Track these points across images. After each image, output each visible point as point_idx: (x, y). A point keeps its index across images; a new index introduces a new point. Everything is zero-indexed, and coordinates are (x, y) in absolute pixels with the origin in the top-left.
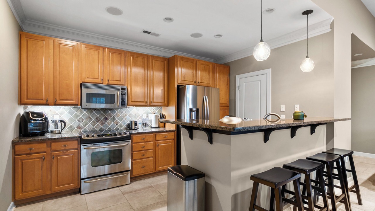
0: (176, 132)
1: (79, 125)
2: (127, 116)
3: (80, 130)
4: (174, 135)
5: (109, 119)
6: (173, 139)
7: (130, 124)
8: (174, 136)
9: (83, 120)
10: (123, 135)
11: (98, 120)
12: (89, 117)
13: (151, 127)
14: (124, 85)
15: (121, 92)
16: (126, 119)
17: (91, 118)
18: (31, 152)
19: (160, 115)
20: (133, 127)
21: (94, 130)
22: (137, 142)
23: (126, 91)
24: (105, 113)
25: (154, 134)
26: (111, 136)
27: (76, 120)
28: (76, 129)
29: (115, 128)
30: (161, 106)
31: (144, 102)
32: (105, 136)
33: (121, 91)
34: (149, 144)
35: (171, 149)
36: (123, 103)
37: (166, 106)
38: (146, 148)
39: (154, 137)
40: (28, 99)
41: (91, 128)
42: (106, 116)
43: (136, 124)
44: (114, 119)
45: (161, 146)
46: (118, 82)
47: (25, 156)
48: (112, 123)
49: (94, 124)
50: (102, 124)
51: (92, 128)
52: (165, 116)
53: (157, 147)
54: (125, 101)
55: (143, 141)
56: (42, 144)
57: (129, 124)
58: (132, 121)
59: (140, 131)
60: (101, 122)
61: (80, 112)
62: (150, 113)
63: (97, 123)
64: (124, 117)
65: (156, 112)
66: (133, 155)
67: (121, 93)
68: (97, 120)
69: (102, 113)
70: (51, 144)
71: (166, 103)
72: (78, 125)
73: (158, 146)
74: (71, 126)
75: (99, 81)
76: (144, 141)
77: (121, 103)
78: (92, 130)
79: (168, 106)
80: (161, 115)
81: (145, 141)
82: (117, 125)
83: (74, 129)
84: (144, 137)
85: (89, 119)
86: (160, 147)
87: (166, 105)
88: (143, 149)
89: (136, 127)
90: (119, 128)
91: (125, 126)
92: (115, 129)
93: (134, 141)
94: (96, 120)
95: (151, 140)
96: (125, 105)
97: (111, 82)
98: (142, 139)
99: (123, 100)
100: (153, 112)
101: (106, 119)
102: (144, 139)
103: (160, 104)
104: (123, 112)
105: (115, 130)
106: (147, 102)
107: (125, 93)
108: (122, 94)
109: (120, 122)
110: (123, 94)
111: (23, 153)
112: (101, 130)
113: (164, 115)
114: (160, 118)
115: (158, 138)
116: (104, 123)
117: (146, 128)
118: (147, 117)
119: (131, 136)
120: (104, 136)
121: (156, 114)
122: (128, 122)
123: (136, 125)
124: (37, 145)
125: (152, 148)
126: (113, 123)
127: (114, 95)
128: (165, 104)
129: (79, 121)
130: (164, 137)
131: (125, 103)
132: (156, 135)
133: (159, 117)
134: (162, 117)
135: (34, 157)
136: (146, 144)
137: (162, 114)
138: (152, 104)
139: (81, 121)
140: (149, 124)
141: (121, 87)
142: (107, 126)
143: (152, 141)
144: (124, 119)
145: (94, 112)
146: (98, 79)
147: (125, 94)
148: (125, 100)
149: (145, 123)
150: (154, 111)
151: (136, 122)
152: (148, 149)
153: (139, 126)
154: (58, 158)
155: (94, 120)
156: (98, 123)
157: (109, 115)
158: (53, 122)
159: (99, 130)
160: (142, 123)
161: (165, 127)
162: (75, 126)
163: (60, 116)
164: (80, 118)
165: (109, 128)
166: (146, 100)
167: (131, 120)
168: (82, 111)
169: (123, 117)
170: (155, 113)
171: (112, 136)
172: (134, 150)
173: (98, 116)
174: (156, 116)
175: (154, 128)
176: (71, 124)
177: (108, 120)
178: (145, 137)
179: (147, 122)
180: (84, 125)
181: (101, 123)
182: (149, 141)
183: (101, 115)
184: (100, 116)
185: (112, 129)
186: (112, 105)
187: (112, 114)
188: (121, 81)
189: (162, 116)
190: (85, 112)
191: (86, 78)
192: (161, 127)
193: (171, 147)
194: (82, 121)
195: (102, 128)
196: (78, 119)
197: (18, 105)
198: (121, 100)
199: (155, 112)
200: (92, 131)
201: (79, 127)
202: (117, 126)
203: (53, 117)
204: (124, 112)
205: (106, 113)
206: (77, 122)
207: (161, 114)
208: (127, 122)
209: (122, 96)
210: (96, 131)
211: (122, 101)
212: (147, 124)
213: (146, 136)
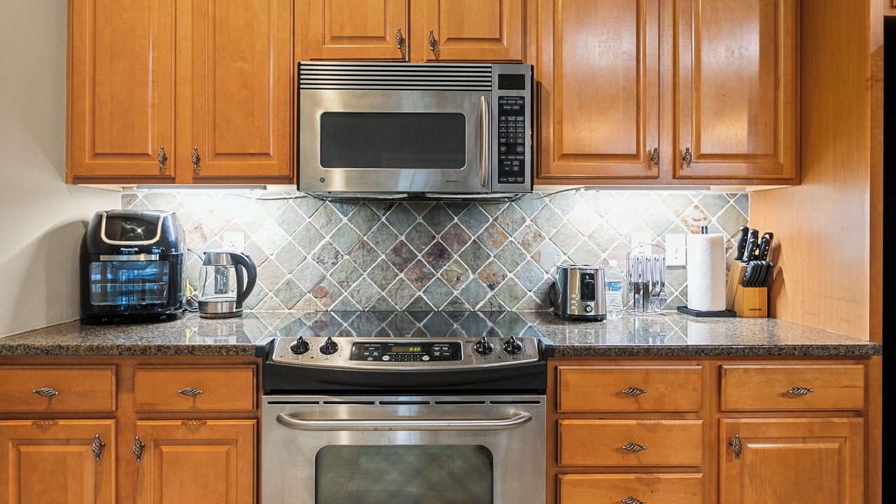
0: (877, 360)
1: (320, 282)
2: (546, 246)
3: (325, 305)
4: (861, 383)
5: (456, 256)
6: (857, 413)
7: (560, 286)
8: (861, 392)
9: (336, 258)
10: (499, 359)
11: (402, 257)
12: (364, 245)
13: (683, 310)
14: (519, 62)
15: (500, 98)
16: (537, 257)
17: (370, 250)
18: (52, 406)
19: (735, 243)
20: (574, 308)
21: (383, 307)
22: (590, 407)
23: (526, 93)
24: (432, 225)
25: (709, 365)
26: (426, 358)
27: (309, 257)
28: (310, 300)
29: (481, 304)
30: (748, 180)
31: (635, 157)
32: (395, 358)
33: (497, 93)
34: (669, 429)
35: (840, 480)
36: (512, 166)
37: (787, 181)
38: (648, 458)
39: (711, 383)
40: (96, 155)
41: (368, 299)
42: (438, 238)
43: (589, 291)
44: (476, 255)
45: (756, 451)
46: (486, 46)
47: (29, 423)
48: (468, 277)
49: (385, 278)
50: (422, 279)
51: (377, 297)
52: (779, 247)
53: (729, 460)
54: (519, 149)
55: (628, 404)
56: (95, 372)
57: (554, 285)
58: (565, 271)
59: (614, 333)
60: (417, 270)
61: (323, 220)
62: (676, 230)
63: (397, 275)
64: (526, 245)
65: (714, 220)
66: (565, 491)
67: (500, 106)
68: (398, 260)
69: (420, 224)
70: (134, 376)
71: (785, 157)
72: (316, 280)
73: (738, 455)
74: (288, 283)
75: (389, 49)
76: (634, 407)
77: (500, 162)
78: (374, 307)
79: (798, 176)
80: (743, 242)
81: (647, 406)
82: (492, 287)
83: (302, 296)
84: (636, 380)
85: (360, 253)
86: (749, 458)
87: (786, 175)
88: (632, 460)
89: (592, 304)
90: (500, 306)
91: (532, 297)
92: (484, 306)
93: (567, 403)
94: (393, 257)
95: (684, 407)
96: (521, 173)
97: (447, 51)
98: (619, 394)
99: (509, 147)
100: (691, 222)
101: (440, 254)
102: (634, 392)
103: (741, 168)
104: (524, 220)
105: (484, 312)
106: (654, 158)
107: (523, 106)
108: (502, 112)
109: (510, 275)
110: (509, 112)
111: (23, 408)
112: (417, 312)
113: (768, 242)
114: (740, 258)
115: (735, 394)
116: (429, 276)
117: (653, 314)
118: (659, 247)
119: (551, 364)
120: (386, 358)
121: (709, 236)
122: (549, 274)
123: (592, 298)
124: (74, 373)
125: (693, 462)
126: (472, 277)
127: (461, 117)
128: (780, 168)
129: (320, 261)
130: (783, 395)
131: (522, 163)
132: (720, 373)
133: (734, 252)
134: (752, 251)
135: (62, 436)
136: (653, 429)
137: (755, 234)
138: (686, 171)
139: (329, 259)
140: (671, 293)
141: (497, 71)
142: (444, 290)
143: (696, 413)
144: (529, 257)
145: (383, 219)
146: (383, 38)
147: (521, 112)
148: (523, 145)
149: (646, 286)
150: (698, 215)
151: (592, 276)
152: (662, 462)
153: (608, 299)
154: (161, 452)
155: (383, 256)
156: (402, 275)
157: (456, 235)
158: (208, 262)
159: (408, 310)
160: (625, 285)
161: (771, 313)
162: (306, 285)
163: (246, 237)
164: (323, 248)
165: (453, 303)
166: (651, 145)
167: (565, 266)
168: (332, 212)
169: (523, 244)
170: (704, 230)
171: (433, 359)
172: (567, 459)
173: (403, 238)
174: (715, 244)
175: (699, 314)
176: (290, 276)
177: (449, 259)
178: (645, 382)
179: (657, 278)
180: (341, 283)
181: (414, 276)
182: (668, 408)
183: (414, 234)
184: (411, 241)
185: (467, 306)
186: (453, 173)
187: (469, 228)
188: (499, 40)
189: (755, 244)
190: (345, 220)
191: (328, 38)
192: (747, 312)
193: (840, 465)
194: (334, 264)
195: (420, 298)
196: (316, 250)
197: (64, 185)
198: (500, 145)
199: (702, 223)
200: (374, 311)
201: (319, 291)
202: (490, 294)
203: (222, 239)
204: (528, 222)
205: (437, 226)
206: (314, 267)
207: (746, 231)
208: (546, 276)
209: (507, 121)
210: (393, 312)
211: (506, 154)
212: (658, 289)
213: (648, 372)
